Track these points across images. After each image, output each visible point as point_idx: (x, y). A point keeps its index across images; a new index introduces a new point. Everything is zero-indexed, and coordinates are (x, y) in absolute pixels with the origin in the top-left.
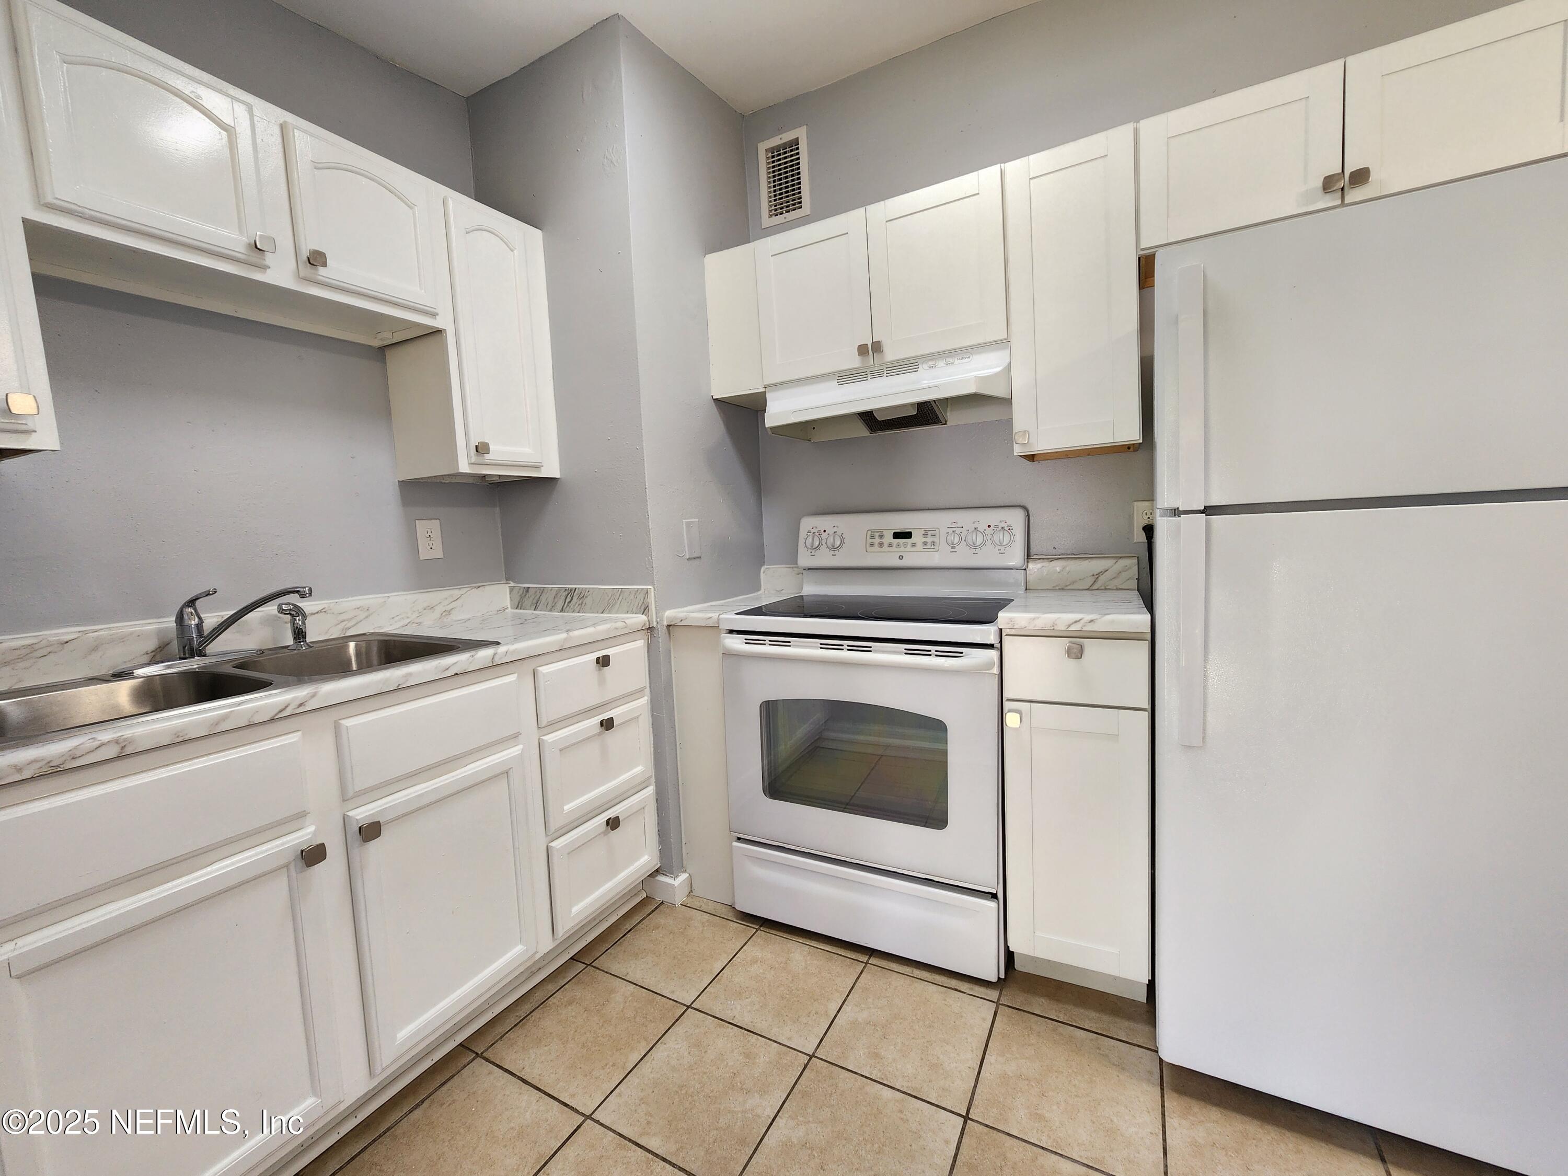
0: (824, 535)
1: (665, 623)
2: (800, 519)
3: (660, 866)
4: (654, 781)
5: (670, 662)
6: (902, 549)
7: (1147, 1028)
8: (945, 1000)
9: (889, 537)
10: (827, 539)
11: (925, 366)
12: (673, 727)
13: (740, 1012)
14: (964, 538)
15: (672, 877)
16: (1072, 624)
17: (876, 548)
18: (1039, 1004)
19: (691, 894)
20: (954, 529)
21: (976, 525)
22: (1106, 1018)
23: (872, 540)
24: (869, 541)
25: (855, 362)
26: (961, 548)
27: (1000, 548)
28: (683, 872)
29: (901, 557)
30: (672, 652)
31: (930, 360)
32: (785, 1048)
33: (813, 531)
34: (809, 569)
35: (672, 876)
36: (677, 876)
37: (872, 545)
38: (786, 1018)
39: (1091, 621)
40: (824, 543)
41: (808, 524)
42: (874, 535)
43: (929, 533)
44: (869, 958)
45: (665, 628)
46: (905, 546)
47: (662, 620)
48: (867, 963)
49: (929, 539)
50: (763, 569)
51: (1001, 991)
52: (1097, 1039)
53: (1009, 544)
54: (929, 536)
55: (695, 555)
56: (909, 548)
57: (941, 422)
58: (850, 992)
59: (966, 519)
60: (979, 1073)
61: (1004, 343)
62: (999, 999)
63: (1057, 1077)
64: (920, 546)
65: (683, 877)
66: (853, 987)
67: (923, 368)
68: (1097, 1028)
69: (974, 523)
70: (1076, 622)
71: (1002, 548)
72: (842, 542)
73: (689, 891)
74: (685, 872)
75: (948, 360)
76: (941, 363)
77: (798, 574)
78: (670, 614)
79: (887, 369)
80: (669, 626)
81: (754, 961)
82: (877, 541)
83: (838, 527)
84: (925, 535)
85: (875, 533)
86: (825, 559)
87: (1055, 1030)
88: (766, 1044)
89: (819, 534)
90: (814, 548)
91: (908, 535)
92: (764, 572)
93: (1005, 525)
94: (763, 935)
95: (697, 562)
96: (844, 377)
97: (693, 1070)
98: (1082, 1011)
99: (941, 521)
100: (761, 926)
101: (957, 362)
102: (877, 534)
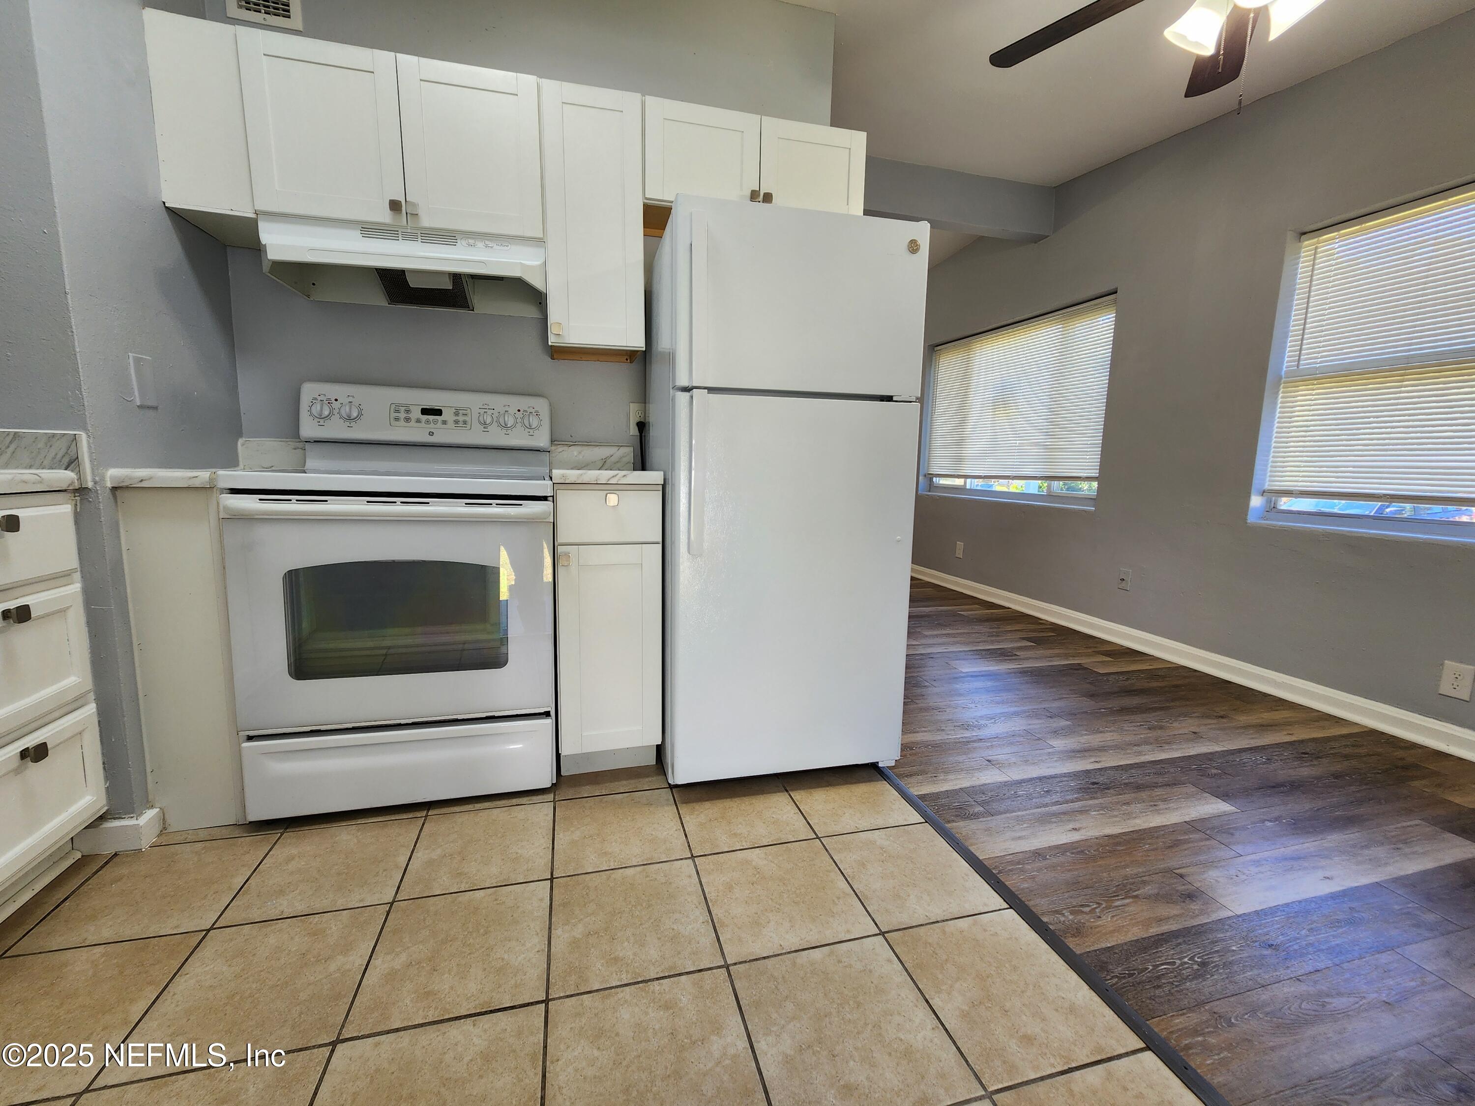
0: (336, 405)
1: (109, 485)
2: (301, 385)
3: (107, 810)
4: (94, 698)
5: (118, 537)
6: (432, 425)
7: (662, 777)
8: (510, 815)
9: (416, 413)
10: (339, 409)
11: (464, 242)
12: (127, 622)
13: (285, 905)
14: (495, 419)
15: (132, 817)
16: (611, 478)
17: (402, 423)
18: (586, 791)
19: (164, 832)
20: (486, 410)
21: (507, 408)
22: (632, 781)
23: (397, 414)
24: (394, 415)
25: (385, 216)
26: (493, 428)
27: (529, 430)
28: (148, 808)
29: (431, 434)
30: (121, 526)
31: (470, 238)
32: (360, 909)
33: (319, 398)
34: (315, 441)
35: (132, 815)
36: (141, 814)
37: (397, 419)
38: (350, 888)
39: (625, 476)
40: (335, 412)
41: (309, 391)
42: (400, 413)
43: (460, 411)
44: (428, 812)
45: (108, 491)
46: (435, 423)
47: (103, 479)
48: (426, 816)
49: (461, 418)
50: (240, 441)
51: (555, 793)
52: (630, 795)
53: (537, 428)
54: (460, 414)
55: (150, 404)
56: (439, 425)
57: (469, 308)
58: (416, 842)
59: (498, 402)
60: (553, 848)
61: (539, 242)
62: (554, 798)
63: (610, 827)
64: (451, 424)
65: (150, 814)
66: (418, 839)
67: (462, 243)
68: (629, 789)
69: (505, 406)
70: (613, 477)
71: (531, 431)
72: (360, 414)
73: (161, 828)
74: (152, 807)
75: (487, 242)
76: (480, 244)
77: (295, 449)
78: (114, 474)
79: (422, 235)
80: (114, 489)
81: (291, 859)
82: (402, 415)
83: (353, 397)
84: (457, 414)
85: (400, 407)
86: (336, 430)
87: (601, 801)
88: (335, 915)
89: (329, 403)
90: (323, 417)
91: (438, 412)
92: (243, 445)
93: (533, 411)
94: (290, 836)
95: (151, 413)
96: (369, 229)
97: (241, 976)
98: (616, 783)
99: (472, 401)
100: (286, 828)
101: (495, 247)
102: (403, 409)
